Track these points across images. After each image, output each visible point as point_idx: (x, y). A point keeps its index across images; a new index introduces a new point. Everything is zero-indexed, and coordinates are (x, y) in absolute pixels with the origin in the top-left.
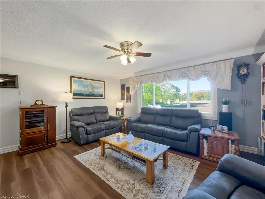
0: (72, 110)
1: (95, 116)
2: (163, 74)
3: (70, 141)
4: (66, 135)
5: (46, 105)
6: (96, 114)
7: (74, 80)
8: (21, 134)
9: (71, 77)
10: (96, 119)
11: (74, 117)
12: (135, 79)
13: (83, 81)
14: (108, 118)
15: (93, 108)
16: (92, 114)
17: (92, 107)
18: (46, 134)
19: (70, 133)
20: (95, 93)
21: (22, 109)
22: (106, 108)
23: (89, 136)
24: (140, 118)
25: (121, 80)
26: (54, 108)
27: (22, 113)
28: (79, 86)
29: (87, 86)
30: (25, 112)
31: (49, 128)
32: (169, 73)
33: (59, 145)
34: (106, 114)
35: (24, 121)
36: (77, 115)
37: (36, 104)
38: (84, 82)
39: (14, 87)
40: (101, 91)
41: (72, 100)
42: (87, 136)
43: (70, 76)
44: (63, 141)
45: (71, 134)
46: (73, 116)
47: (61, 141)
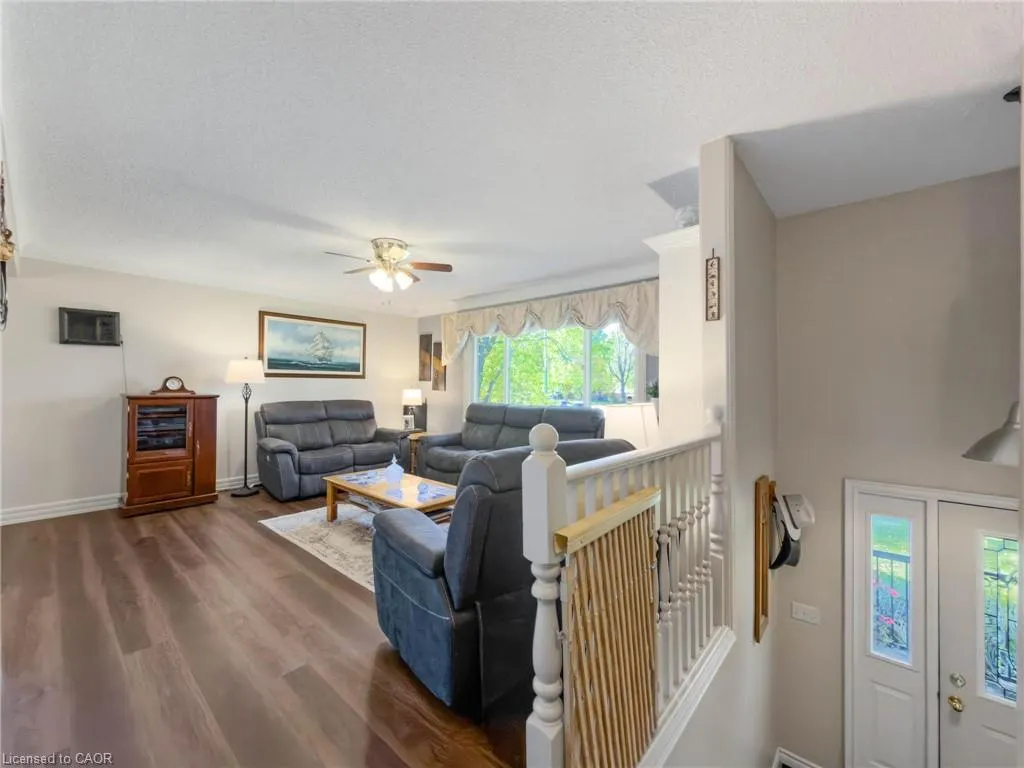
0: (262, 407)
1: (330, 428)
2: (524, 307)
3: (257, 493)
4: (246, 479)
5: (192, 392)
6: (334, 423)
7: (269, 321)
8: (130, 462)
9: (262, 314)
10: (332, 437)
11: (268, 426)
12: (454, 318)
13: (296, 325)
14: (371, 433)
15: (326, 404)
16: (322, 420)
17: (324, 402)
18: (191, 467)
19: (257, 475)
20: (334, 361)
21: (131, 399)
22: (368, 405)
23: (306, 479)
24: (460, 435)
25: (421, 321)
26: (213, 399)
27: (133, 410)
28: (284, 340)
29: (309, 340)
30: (140, 406)
31: (198, 452)
32: (537, 307)
33: (224, 500)
34: (366, 423)
35: (137, 430)
36: (275, 422)
37: (165, 388)
38: (300, 329)
39: (110, 342)
40: (352, 355)
41: (263, 380)
42: (300, 479)
43: (260, 312)
44: (234, 492)
45: (260, 477)
46: (266, 423)
47: (230, 493)
